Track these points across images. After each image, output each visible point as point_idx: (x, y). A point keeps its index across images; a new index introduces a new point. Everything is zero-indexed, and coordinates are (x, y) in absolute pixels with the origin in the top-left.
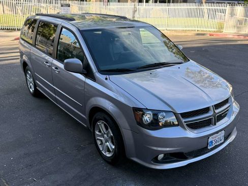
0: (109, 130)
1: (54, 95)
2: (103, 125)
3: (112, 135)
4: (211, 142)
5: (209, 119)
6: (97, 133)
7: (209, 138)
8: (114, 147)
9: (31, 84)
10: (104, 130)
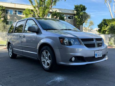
1: (22, 50)
2: (45, 52)
3: (50, 54)
4: (96, 54)
5: (94, 44)
6: (42, 58)
7: (95, 52)
8: (50, 61)
9: (11, 53)
10: (46, 54)
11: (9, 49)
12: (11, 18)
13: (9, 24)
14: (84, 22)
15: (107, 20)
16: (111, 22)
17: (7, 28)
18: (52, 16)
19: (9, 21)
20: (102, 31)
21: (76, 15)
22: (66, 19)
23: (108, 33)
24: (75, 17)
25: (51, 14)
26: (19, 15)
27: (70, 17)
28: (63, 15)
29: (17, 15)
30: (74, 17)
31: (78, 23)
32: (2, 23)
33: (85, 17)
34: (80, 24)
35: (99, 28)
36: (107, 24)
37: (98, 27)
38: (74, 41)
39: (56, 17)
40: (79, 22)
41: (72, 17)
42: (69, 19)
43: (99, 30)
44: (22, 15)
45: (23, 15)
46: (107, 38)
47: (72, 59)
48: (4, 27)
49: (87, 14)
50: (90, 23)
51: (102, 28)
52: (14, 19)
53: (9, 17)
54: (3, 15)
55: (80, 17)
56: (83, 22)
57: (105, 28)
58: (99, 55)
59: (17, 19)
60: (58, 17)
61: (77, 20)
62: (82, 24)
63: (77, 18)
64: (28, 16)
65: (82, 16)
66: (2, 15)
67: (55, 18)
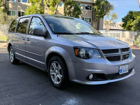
0: (59, 65)
1: (26, 57)
2: (55, 64)
3: (61, 68)
4: (121, 70)
5: (119, 56)
6: (51, 70)
7: (119, 67)
8: (61, 76)
9: (12, 57)
10: (56, 67)
11: (10, 52)
12: (13, 7)
13: (11, 15)
14: (105, 15)
15: (134, 12)
16: (138, 15)
17: (8, 20)
18: (64, 5)
19: (11, 10)
20: (127, 27)
21: (96, 5)
22: (83, 9)
23: (135, 29)
24: (94, 8)
25: (64, 2)
26: (23, 3)
27: (88, 7)
28: (79, 5)
29: (21, 2)
30: (92, 7)
31: (97, 15)
32: (3, 13)
33: (107, 8)
34: (100, 17)
35: (124, 23)
36: (134, 18)
37: (122, 20)
38: (92, 52)
39: (70, 6)
40: (99, 14)
41: (91, 7)
42: (86, 10)
43: (123, 24)
44: (27, 4)
45: (29, 2)
46: (133, 35)
47: (90, 77)
48: (5, 18)
49: (109, 4)
50: (113, 16)
51: (127, 22)
52: (18, 8)
53: (10, 6)
54: (4, 2)
55: (101, 8)
56: (103, 14)
57: (131, 23)
58: (124, 71)
59: (20, 8)
60: (73, 7)
61: (97, 12)
62: (103, 17)
63: (96, 8)
64: (35, 4)
65: (103, 6)
66: (2, 3)
67: (69, 8)
